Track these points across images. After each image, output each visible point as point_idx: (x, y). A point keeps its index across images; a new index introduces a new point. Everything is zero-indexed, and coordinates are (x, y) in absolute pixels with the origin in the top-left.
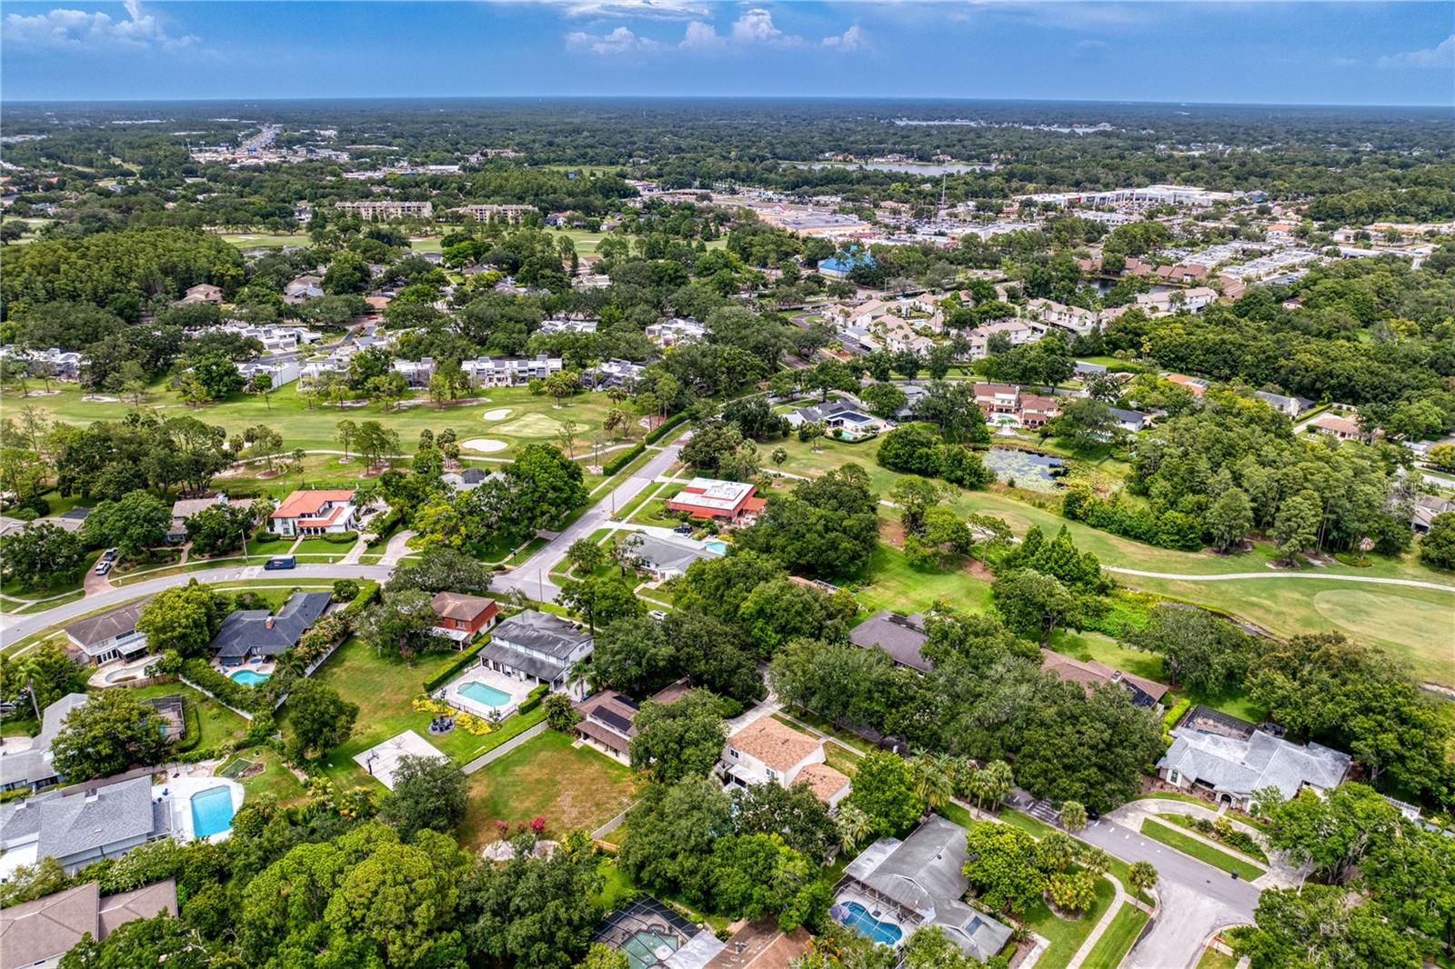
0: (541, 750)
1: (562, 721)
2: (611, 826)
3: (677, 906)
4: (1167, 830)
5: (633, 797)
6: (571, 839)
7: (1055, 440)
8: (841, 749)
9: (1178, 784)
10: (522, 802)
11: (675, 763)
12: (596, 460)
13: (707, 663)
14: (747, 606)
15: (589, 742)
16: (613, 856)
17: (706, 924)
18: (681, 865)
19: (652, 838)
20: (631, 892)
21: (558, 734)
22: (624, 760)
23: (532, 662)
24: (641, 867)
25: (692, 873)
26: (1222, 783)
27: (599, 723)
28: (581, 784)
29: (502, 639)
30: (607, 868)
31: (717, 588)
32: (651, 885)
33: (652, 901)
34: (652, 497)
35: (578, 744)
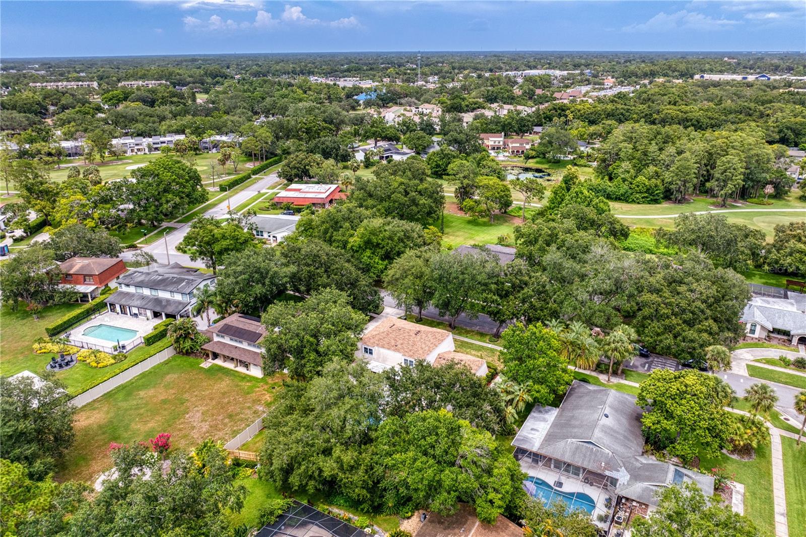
0: (168, 373)
1: (188, 344)
2: (248, 434)
3: (335, 511)
4: (772, 371)
5: (268, 405)
6: (200, 452)
7: (535, 160)
8: (462, 342)
9: (756, 335)
10: (146, 422)
11: (313, 356)
12: (214, 185)
13: (329, 277)
14: (355, 240)
15: (219, 362)
16: (252, 465)
17: (376, 527)
18: (339, 461)
19: (298, 435)
20: (278, 503)
21: (185, 358)
22: (256, 372)
23: (158, 301)
24: (287, 471)
25: (353, 468)
26: (797, 329)
27: (227, 340)
28: (211, 399)
29: (128, 285)
30: (247, 479)
31: (326, 232)
32: (302, 490)
33: (306, 510)
34: (260, 200)
35: (207, 364)
